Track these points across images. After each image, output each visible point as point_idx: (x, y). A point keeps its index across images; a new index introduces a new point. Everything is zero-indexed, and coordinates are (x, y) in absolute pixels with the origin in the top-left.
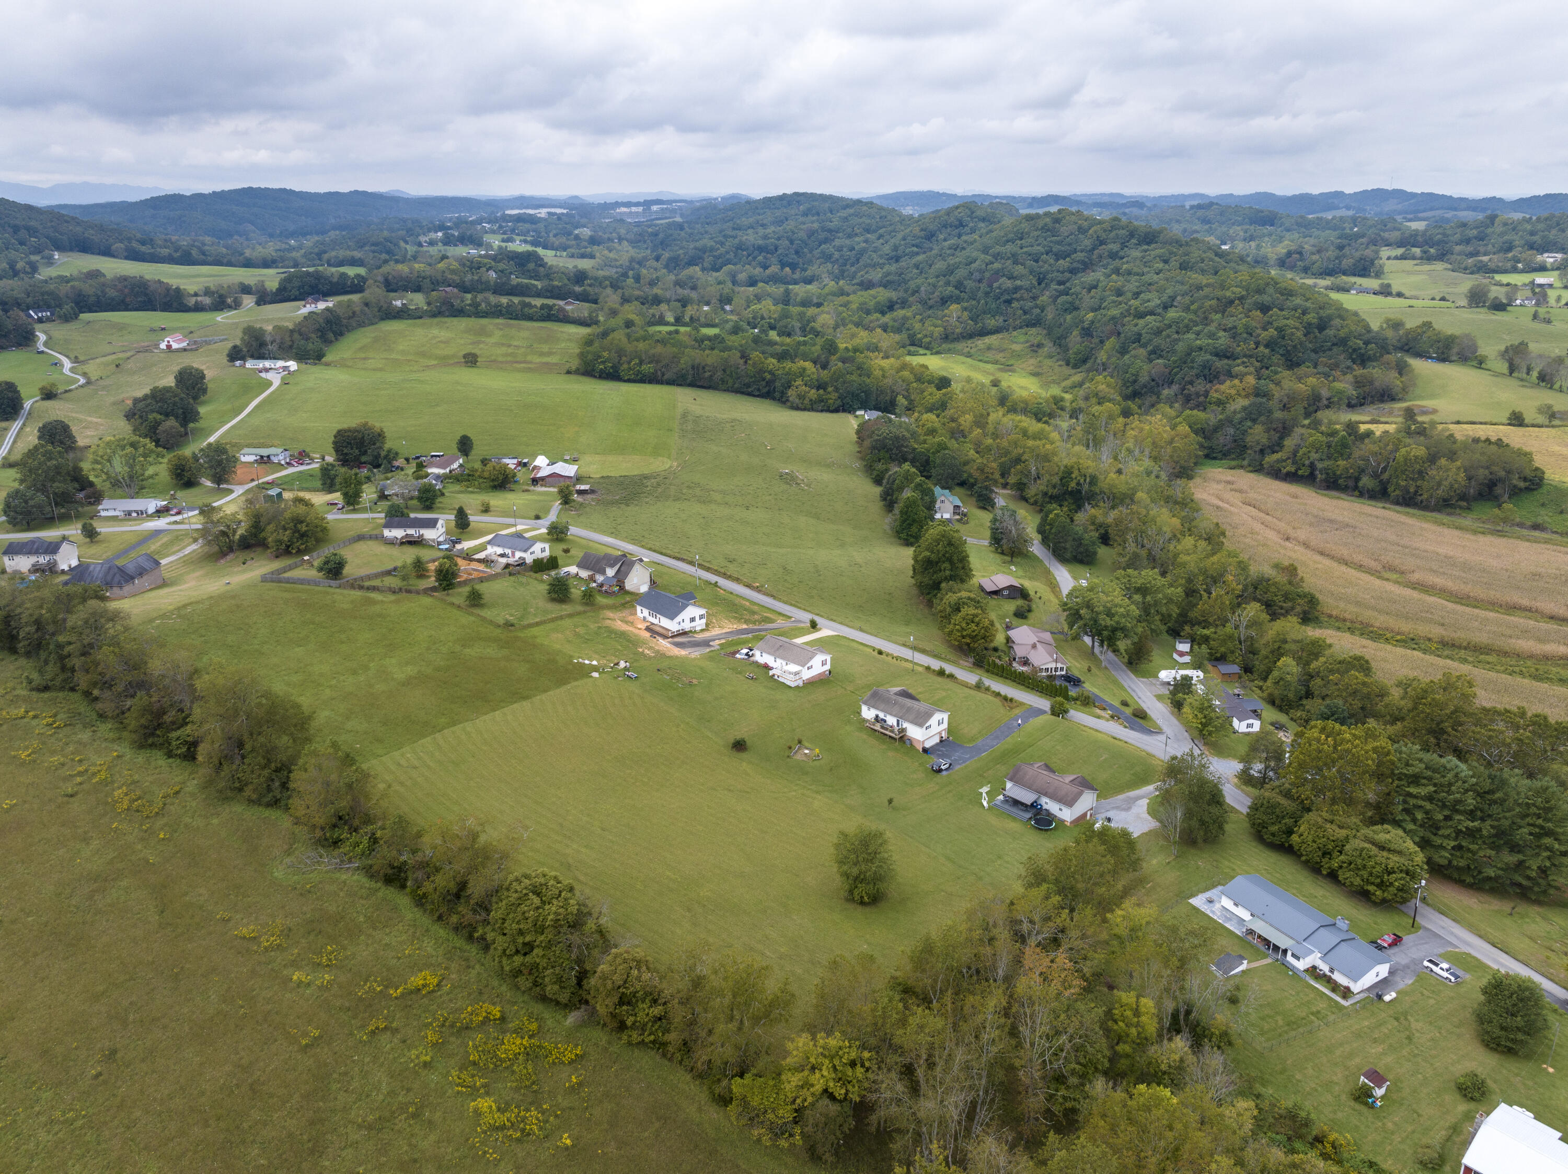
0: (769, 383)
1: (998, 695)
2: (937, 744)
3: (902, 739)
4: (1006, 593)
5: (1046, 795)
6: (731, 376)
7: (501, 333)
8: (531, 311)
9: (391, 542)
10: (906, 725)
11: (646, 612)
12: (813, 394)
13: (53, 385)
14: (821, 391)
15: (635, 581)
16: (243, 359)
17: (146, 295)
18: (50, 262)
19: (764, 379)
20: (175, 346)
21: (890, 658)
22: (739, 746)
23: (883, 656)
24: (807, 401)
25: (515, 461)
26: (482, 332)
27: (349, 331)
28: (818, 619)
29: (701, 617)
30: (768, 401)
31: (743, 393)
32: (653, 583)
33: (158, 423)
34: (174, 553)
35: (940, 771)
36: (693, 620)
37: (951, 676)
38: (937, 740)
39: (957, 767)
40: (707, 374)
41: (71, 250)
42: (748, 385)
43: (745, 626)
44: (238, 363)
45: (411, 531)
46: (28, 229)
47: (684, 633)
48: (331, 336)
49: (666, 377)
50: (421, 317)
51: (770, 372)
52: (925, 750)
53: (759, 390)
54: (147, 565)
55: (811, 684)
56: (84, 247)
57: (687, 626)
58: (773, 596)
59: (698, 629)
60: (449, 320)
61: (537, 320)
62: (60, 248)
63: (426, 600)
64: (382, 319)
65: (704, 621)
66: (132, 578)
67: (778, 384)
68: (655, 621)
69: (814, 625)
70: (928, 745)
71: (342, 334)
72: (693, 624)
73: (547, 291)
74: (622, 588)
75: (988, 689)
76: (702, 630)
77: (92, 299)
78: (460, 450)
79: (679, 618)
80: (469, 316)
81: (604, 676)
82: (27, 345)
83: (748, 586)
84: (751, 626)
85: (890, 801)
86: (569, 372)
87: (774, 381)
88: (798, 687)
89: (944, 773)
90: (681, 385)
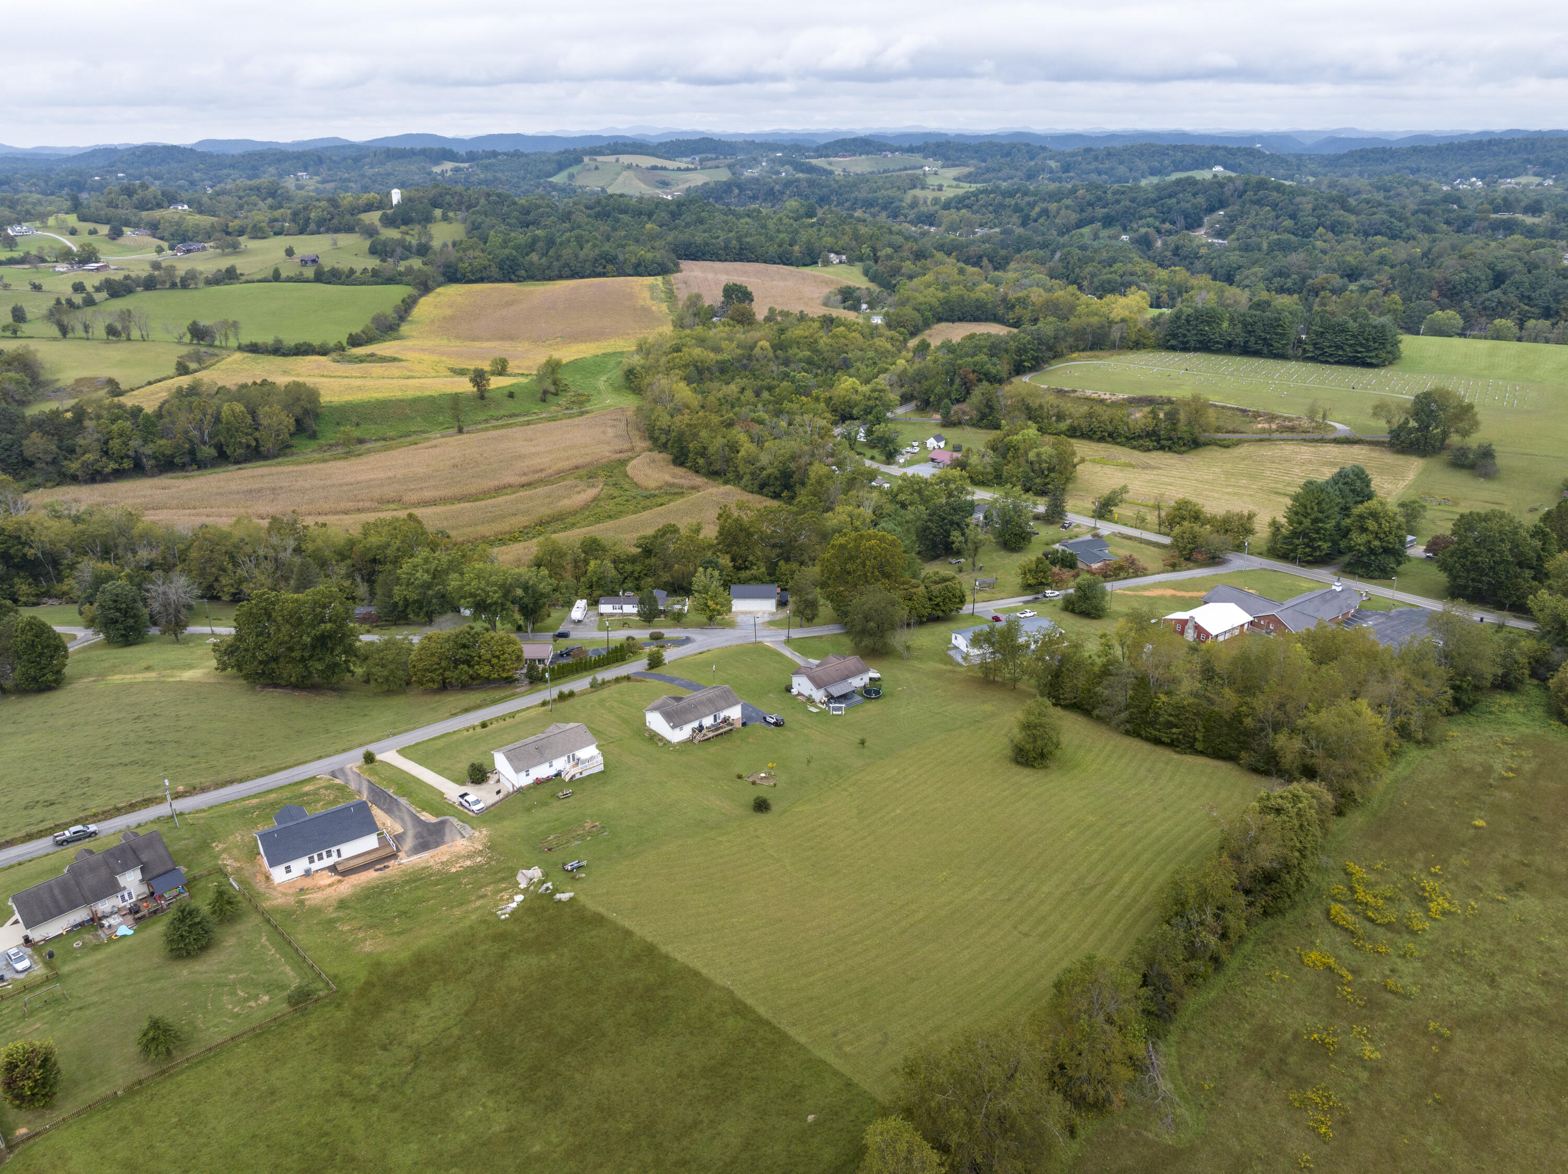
1: (617, 680)
5: (848, 677)
10: (722, 715)
11: (299, 866)
21: (509, 720)
22: (760, 807)
23: (490, 727)
28: (371, 748)
37: (571, 694)
52: (744, 724)
68: (334, 859)
75: (604, 683)
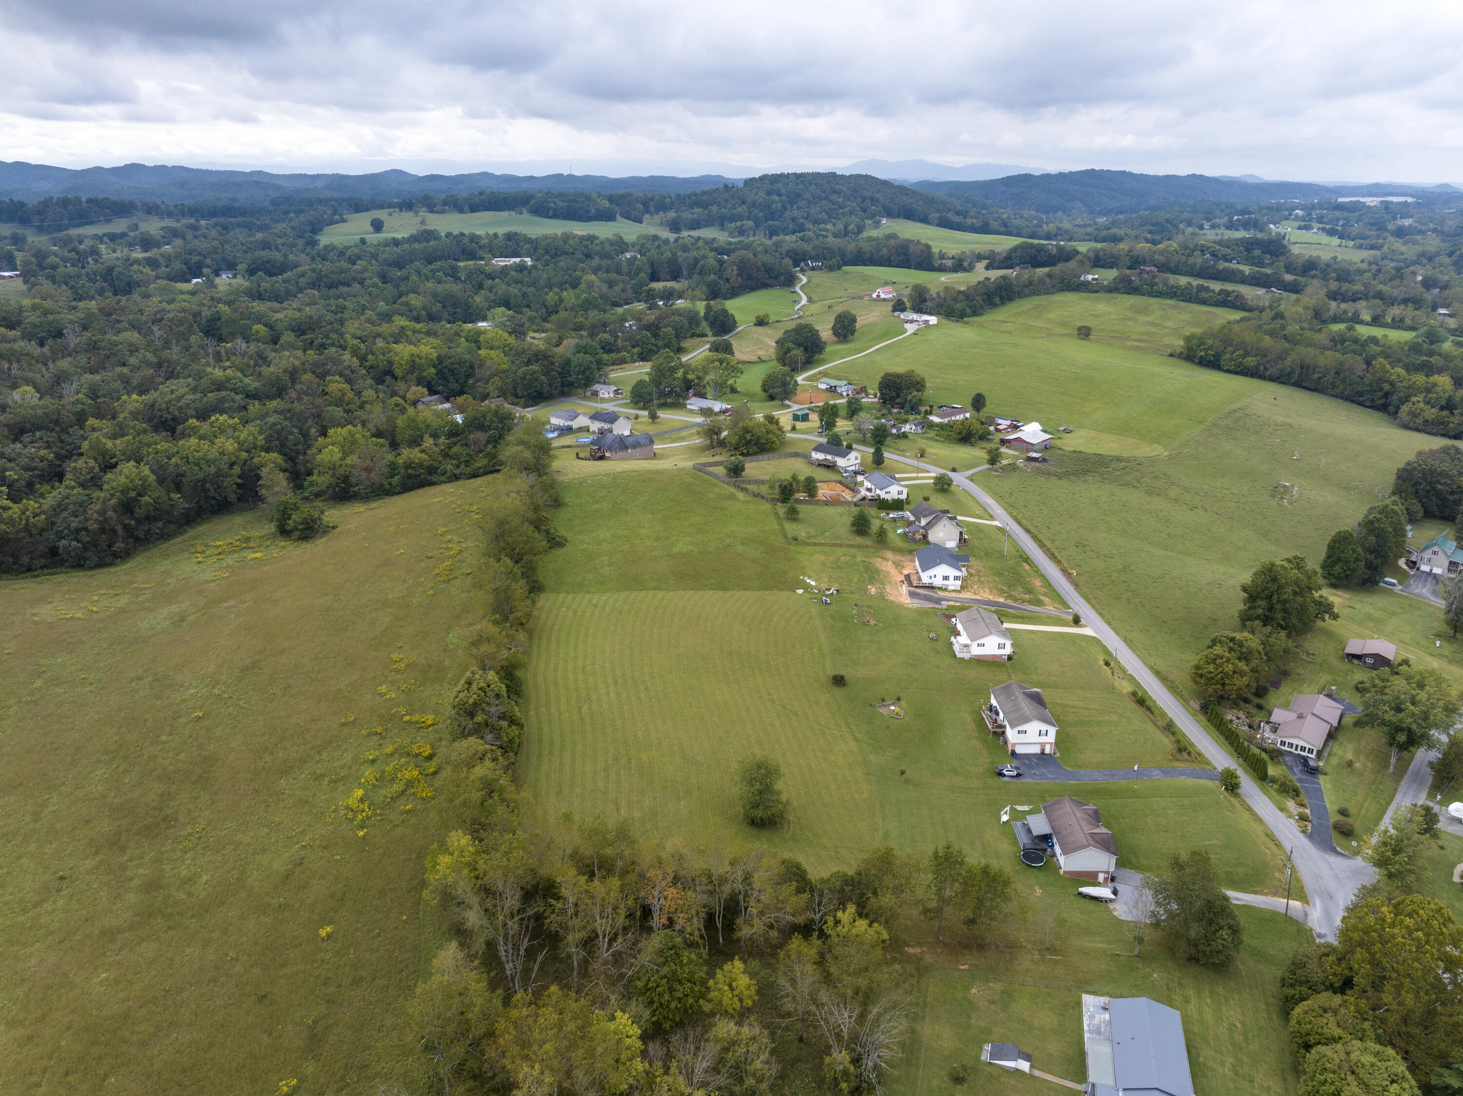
0: (1387, 394)
1: (1177, 742)
2: (1034, 755)
3: (1000, 733)
4: (1369, 661)
5: (1057, 834)
6: (1344, 381)
7: (1160, 313)
8: (1206, 295)
9: (811, 462)
11: (917, 561)
12: (1431, 413)
13: (767, 316)
14: (1445, 413)
15: (941, 535)
16: (903, 310)
17: (906, 255)
18: (877, 225)
19: (1382, 390)
20: (883, 296)
21: (1110, 671)
22: (839, 681)
23: (1108, 668)
24: (1419, 421)
25: (1009, 422)
26: (1144, 311)
27: (1020, 297)
28: (1093, 618)
29: (956, 578)
30: (1380, 414)
31: (1353, 401)
32: (962, 541)
33: (789, 350)
34: (683, 439)
35: (1001, 774)
36: (946, 578)
37: (1148, 708)
38: (1037, 750)
39: (1026, 780)
40: (1316, 376)
41: (898, 217)
42: (1361, 394)
43: (1002, 600)
44: (896, 314)
45: (829, 457)
46: (872, 199)
47: (931, 587)
48: (997, 300)
49: (1268, 373)
50: (1097, 292)
51: (1392, 384)
52: (1013, 753)
53: (1372, 400)
54: (643, 441)
55: (980, 661)
56: (909, 215)
57: (938, 582)
58: (1076, 585)
59: (951, 588)
60: (1119, 296)
61: (1211, 305)
62: (890, 214)
63: (767, 506)
64: (1062, 290)
65: (959, 583)
66: (627, 448)
67: (1395, 397)
68: (920, 571)
69: (1077, 621)
70: (1019, 750)
71: (1011, 300)
72: (946, 582)
73: (1253, 278)
74: (925, 537)
75: (1174, 733)
76: (954, 591)
77: (868, 255)
78: (973, 405)
79: (931, 572)
80: (1143, 295)
81: (807, 595)
82: (789, 286)
83: (1064, 571)
84: (1010, 602)
85: (903, 773)
86: (1171, 355)
87: (1393, 393)
88: (962, 659)
89: (1006, 779)
90: (1284, 383)
